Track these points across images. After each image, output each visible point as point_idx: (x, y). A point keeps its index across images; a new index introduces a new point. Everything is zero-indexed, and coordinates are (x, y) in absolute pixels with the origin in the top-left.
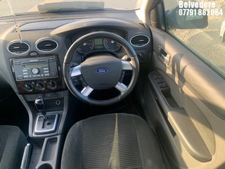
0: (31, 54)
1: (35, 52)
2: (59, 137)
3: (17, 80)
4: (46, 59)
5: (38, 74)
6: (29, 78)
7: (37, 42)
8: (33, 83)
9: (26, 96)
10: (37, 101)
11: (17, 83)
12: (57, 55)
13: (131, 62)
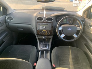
1: (45, 21)
2: (49, 51)
4: (48, 24)
5: (45, 28)
6: (42, 29)
7: (46, 18)
8: (42, 31)
9: (38, 36)
10: (43, 38)
11: (37, 31)
12: (52, 23)
13: (80, 27)
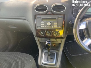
0: (48, 13)
1: (51, 11)
3: (37, 28)
4: (56, 17)
5: (50, 26)
6: (44, 28)
7: (53, 6)
8: (46, 31)
9: (39, 38)
10: (47, 43)
11: (36, 30)
12: (64, 15)
